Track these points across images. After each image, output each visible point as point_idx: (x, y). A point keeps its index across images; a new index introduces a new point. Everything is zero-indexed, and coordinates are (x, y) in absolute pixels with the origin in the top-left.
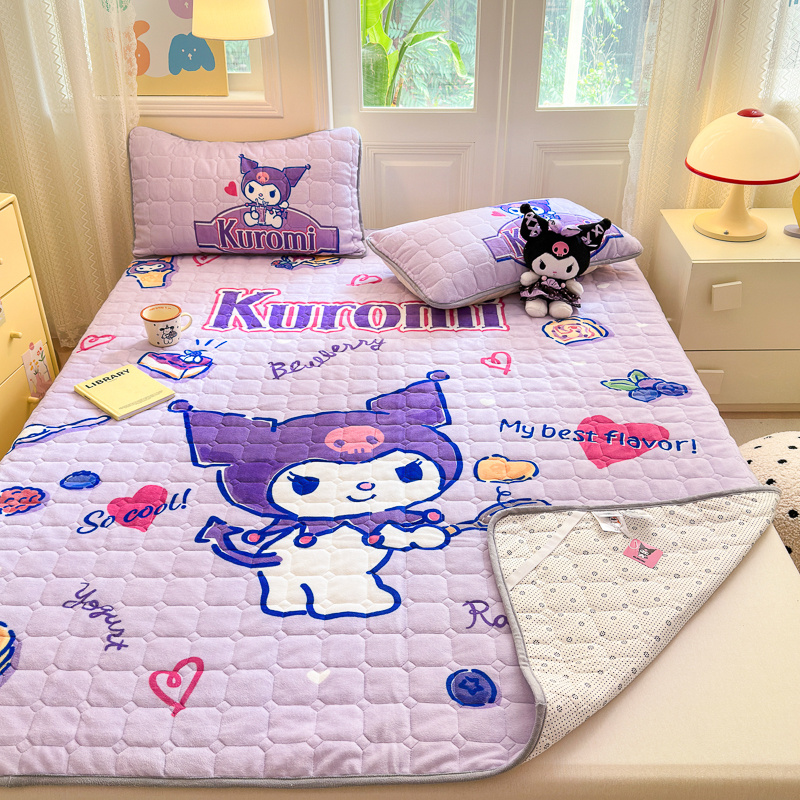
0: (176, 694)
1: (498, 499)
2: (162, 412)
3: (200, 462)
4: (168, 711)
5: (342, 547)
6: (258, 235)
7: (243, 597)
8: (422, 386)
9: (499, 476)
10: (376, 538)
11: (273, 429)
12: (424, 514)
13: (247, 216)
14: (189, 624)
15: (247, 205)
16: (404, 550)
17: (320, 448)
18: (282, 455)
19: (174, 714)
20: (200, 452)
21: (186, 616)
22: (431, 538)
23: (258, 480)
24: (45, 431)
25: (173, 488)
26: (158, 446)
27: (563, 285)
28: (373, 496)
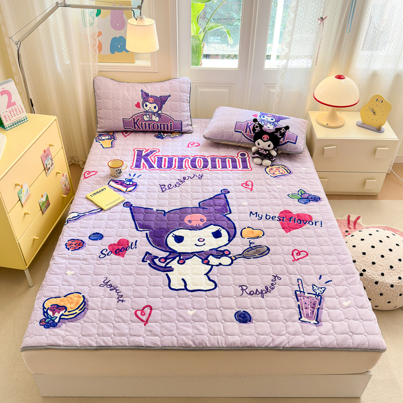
0: (144, 318)
1: (250, 246)
2: (121, 207)
3: (139, 229)
4: (143, 324)
5: (195, 265)
6: (149, 124)
7: (162, 283)
8: (219, 196)
9: (250, 236)
10: (206, 261)
11: (164, 215)
12: (223, 252)
13: (145, 116)
14: (145, 293)
15: (144, 112)
16: (217, 266)
17: (183, 224)
18: (169, 226)
19: (145, 325)
21: (143, 290)
22: (226, 261)
23: (161, 237)
24: (78, 215)
25: (131, 240)
26: (122, 222)
27: (267, 152)
28: (204, 244)
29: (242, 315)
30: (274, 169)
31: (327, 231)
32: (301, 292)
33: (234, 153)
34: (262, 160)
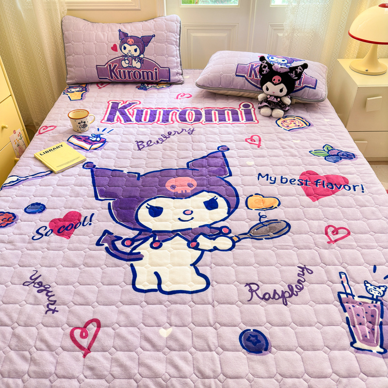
0: (85, 343)
1: (260, 220)
2: (79, 169)
3: (99, 198)
5: (176, 249)
6: (129, 72)
7: (122, 279)
8: (215, 155)
9: (259, 206)
10: (194, 244)
11: (138, 179)
12: (220, 229)
13: (123, 62)
14: (92, 297)
15: (123, 56)
16: (210, 251)
17: (163, 190)
18: (143, 193)
19: (85, 356)
20: (100, 193)
22: (225, 244)
23: (130, 208)
24: (18, 179)
25: (85, 213)
26: (77, 188)
27: (279, 99)
28: (192, 218)
29: (252, 338)
30: (288, 121)
31: (373, 199)
32: (347, 294)
33: (235, 104)
34: (272, 109)
